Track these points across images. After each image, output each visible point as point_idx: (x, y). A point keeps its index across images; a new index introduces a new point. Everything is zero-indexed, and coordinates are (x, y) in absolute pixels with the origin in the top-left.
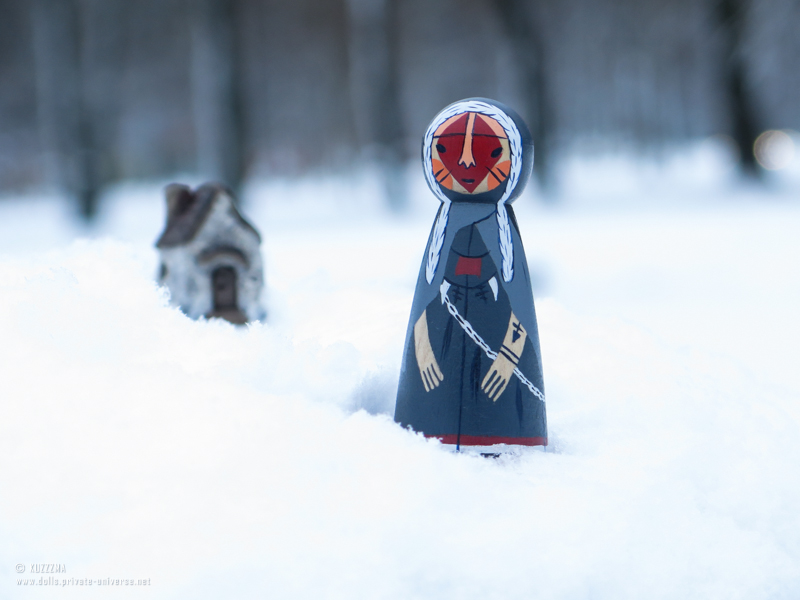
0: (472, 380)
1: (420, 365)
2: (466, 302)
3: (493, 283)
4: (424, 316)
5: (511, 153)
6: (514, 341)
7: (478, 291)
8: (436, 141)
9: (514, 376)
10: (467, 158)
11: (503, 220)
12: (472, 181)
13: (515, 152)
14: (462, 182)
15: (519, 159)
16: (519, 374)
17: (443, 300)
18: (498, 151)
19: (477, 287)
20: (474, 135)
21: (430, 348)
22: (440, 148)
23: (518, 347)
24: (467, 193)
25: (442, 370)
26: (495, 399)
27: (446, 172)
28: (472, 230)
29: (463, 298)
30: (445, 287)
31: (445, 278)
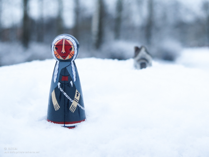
0: (67, 108)
1: (53, 104)
2: (65, 88)
3: (71, 82)
4: (54, 91)
5: (74, 49)
6: (77, 97)
7: (68, 85)
8: (55, 46)
9: (77, 106)
10: (63, 51)
11: (73, 66)
12: (65, 57)
14: (62, 57)
15: (76, 50)
16: (79, 105)
17: (59, 87)
18: (71, 49)
20: (65, 45)
21: (56, 100)
22: (56, 48)
24: (64, 59)
25: (59, 105)
26: (73, 112)
27: (58, 54)
28: (65, 69)
30: (59, 84)
31: (59, 81)
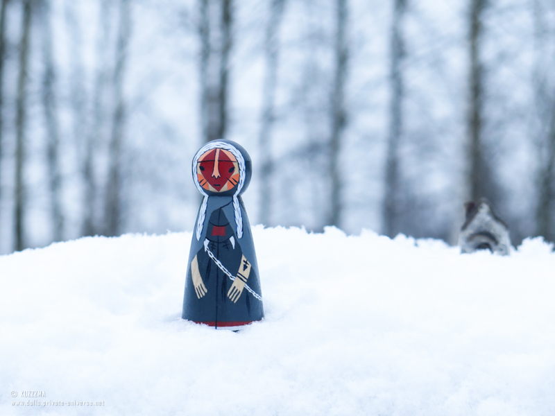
0: (222, 292)
1: (194, 284)
2: (218, 250)
3: (232, 240)
4: (196, 258)
5: (240, 170)
6: (244, 270)
7: (224, 244)
8: (199, 164)
9: (245, 289)
10: (216, 173)
11: (236, 205)
12: (219, 185)
13: (242, 169)
14: (214, 186)
15: (244, 172)
16: (248, 287)
17: (206, 250)
18: (232, 169)
19: (224, 242)
20: (219, 161)
21: (199, 275)
22: (202, 168)
23: (246, 273)
24: (217, 191)
25: (206, 287)
26: (235, 302)
27: (205, 181)
28: (220, 211)
29: (216, 248)
30: (206, 242)
31: (206, 238)
